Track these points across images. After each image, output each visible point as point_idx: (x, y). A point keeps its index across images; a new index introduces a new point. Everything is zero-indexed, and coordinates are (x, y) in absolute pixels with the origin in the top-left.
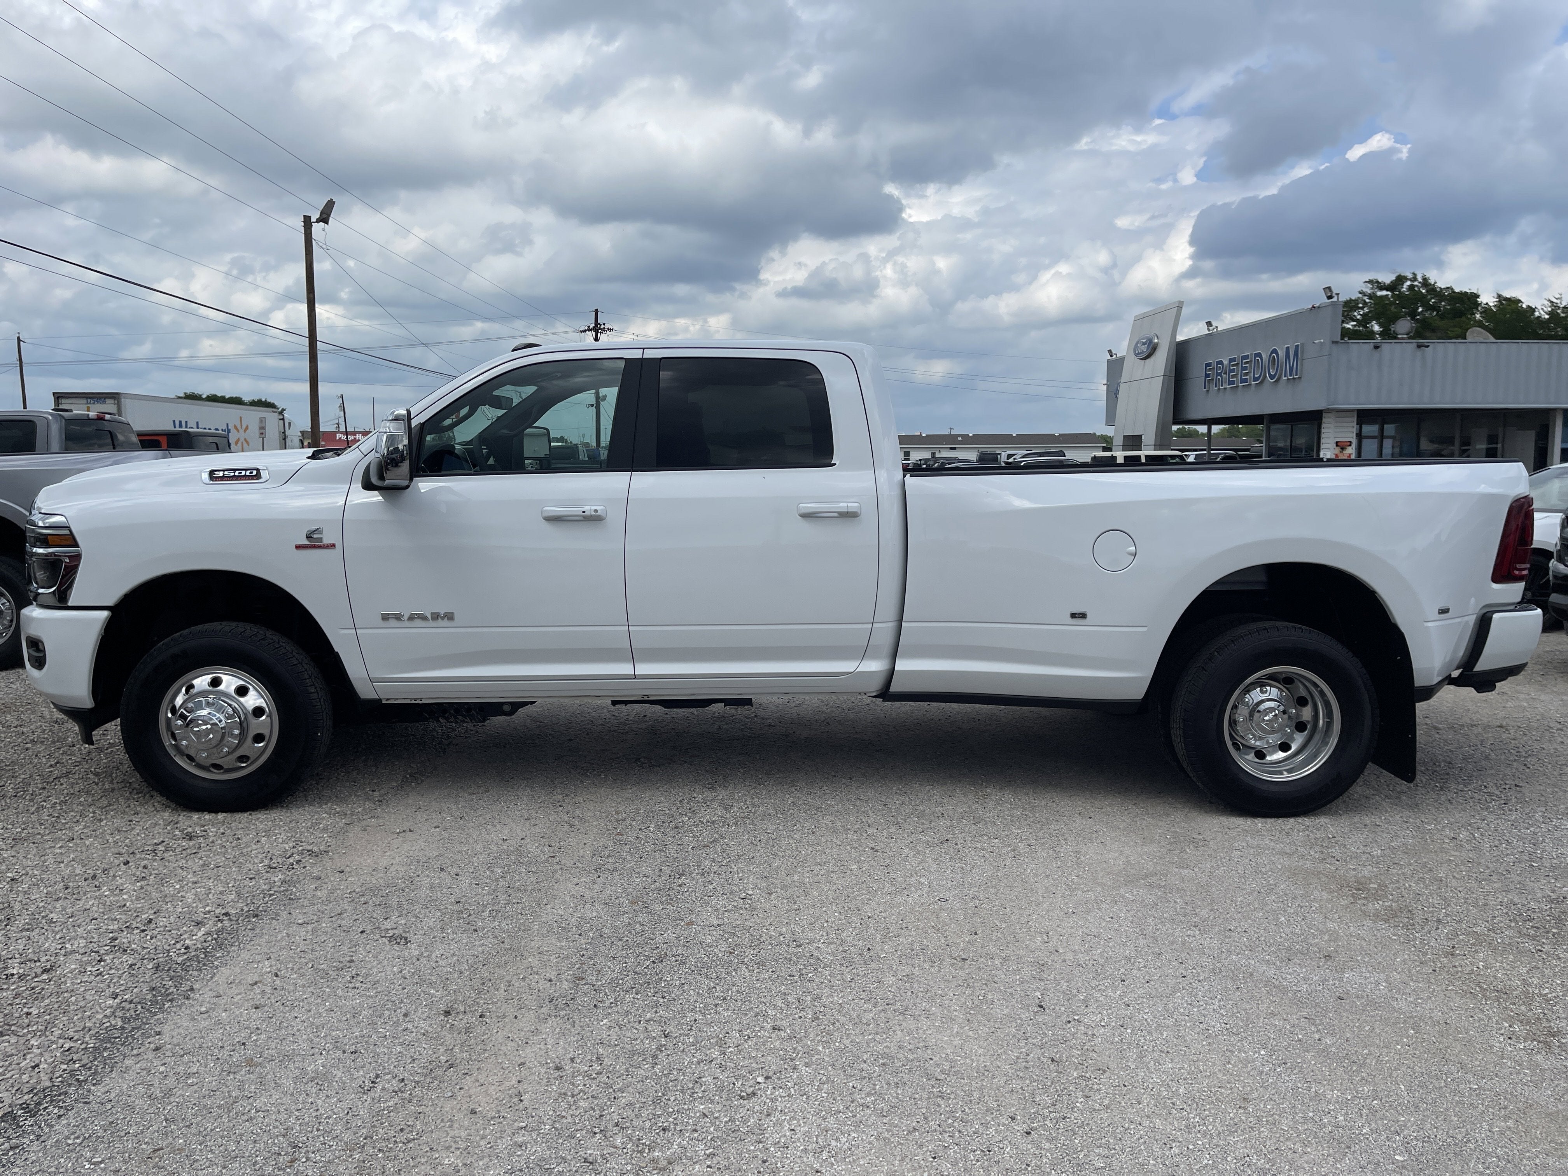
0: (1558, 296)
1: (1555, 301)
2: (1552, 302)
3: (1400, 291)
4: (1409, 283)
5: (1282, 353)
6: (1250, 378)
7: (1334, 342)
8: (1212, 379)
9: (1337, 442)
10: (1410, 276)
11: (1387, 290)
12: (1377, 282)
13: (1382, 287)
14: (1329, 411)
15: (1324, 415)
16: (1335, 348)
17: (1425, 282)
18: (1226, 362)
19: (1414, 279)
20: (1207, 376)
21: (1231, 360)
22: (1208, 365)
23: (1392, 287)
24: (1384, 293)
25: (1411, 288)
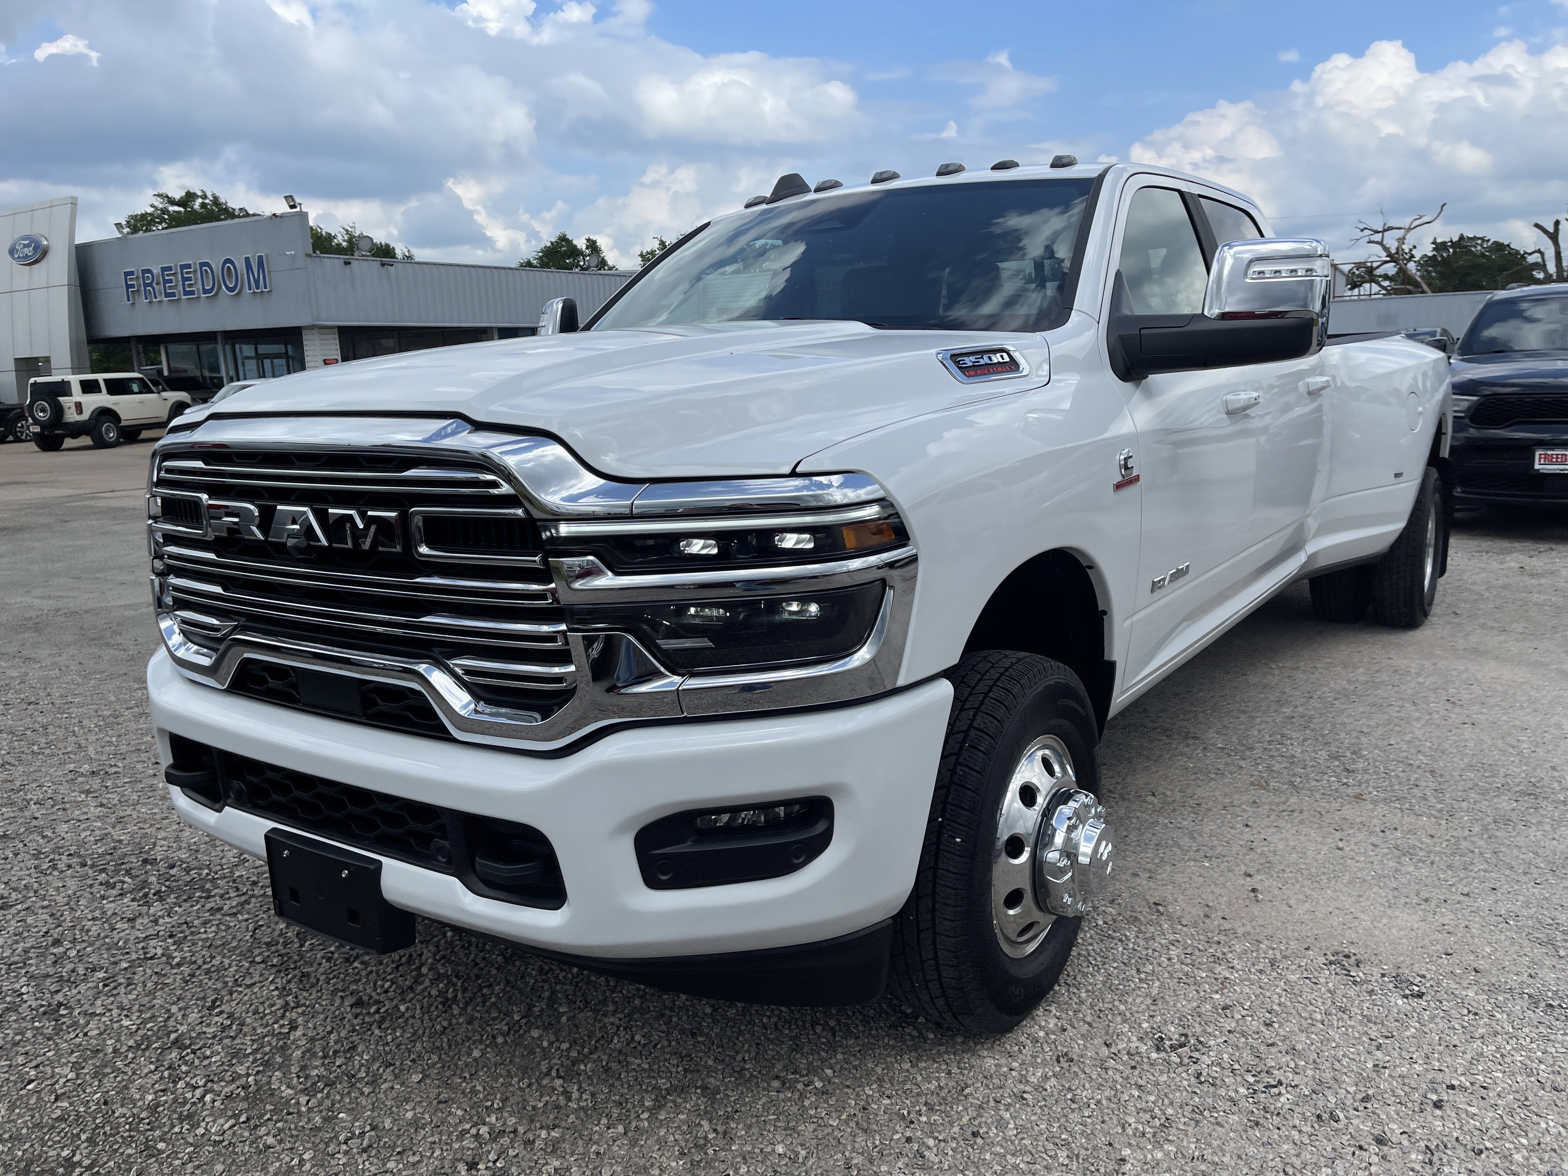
0: (351, 225)
1: (350, 229)
2: (347, 231)
3: (192, 208)
4: (200, 200)
5: (241, 265)
6: (198, 290)
7: (308, 255)
8: (138, 291)
9: (325, 360)
10: (199, 193)
11: (179, 206)
12: (167, 197)
13: (172, 202)
14: (312, 327)
15: (304, 332)
16: (309, 260)
17: (216, 199)
18: (156, 270)
19: (205, 196)
20: (128, 286)
21: (164, 269)
22: (127, 274)
23: (181, 203)
24: (176, 208)
25: (203, 205)
